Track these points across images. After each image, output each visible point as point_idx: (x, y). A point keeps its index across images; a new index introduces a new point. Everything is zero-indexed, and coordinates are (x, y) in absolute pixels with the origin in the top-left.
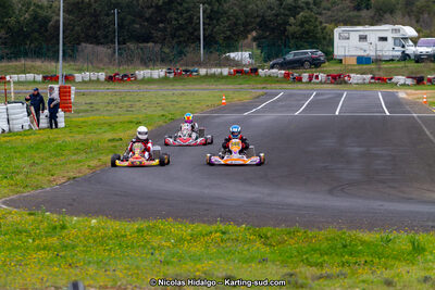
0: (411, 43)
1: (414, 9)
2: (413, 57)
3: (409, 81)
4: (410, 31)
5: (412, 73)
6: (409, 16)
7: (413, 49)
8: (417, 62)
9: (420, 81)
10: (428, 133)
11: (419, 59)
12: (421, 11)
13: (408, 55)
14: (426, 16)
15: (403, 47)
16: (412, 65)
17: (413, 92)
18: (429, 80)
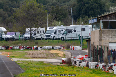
0: (4, 34)
1: (6, 21)
2: (5, 39)
3: (3, 48)
4: (4, 29)
5: (4, 45)
6: (4, 23)
7: (5, 36)
8: (6, 41)
9: (7, 48)
10: (8, 68)
11: (7, 40)
12: (9, 22)
13: (3, 38)
14: (10, 23)
15: (1, 35)
16: (4, 42)
17: (4, 52)
18: (11, 48)
